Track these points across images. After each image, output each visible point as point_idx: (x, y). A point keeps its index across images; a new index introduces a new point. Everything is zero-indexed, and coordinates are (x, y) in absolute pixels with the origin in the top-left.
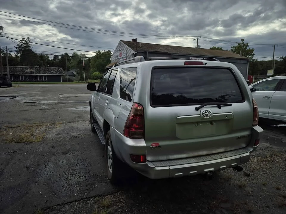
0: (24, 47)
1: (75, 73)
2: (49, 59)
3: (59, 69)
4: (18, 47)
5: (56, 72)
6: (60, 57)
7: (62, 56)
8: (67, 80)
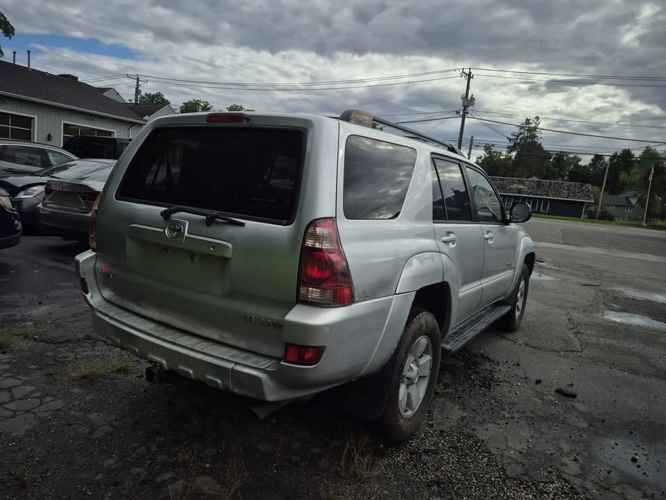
0: (525, 138)
1: (634, 201)
2: (580, 163)
3: (582, 186)
4: (514, 137)
5: (574, 193)
6: (607, 159)
7: (614, 156)
8: (597, 216)
